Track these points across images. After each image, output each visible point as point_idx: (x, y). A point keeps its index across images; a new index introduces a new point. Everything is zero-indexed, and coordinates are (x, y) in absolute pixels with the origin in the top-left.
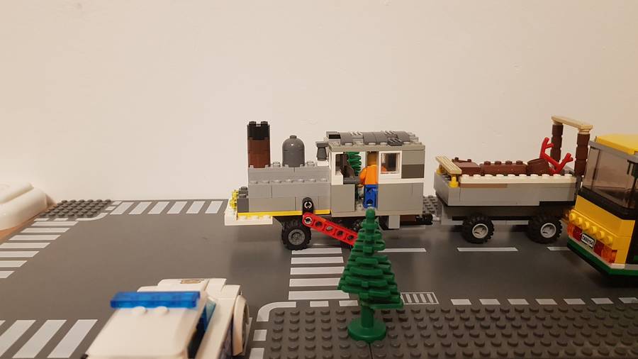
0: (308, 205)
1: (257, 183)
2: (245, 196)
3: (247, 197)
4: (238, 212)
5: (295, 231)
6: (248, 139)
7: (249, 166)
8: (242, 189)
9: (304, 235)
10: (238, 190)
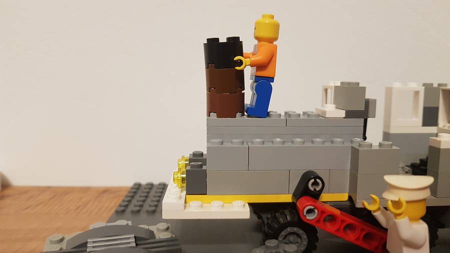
0: (315, 184)
1: (222, 143)
2: (201, 166)
3: (204, 168)
4: (188, 194)
5: (289, 229)
6: (207, 67)
7: (209, 115)
8: (195, 155)
9: (305, 236)
10: (187, 156)
